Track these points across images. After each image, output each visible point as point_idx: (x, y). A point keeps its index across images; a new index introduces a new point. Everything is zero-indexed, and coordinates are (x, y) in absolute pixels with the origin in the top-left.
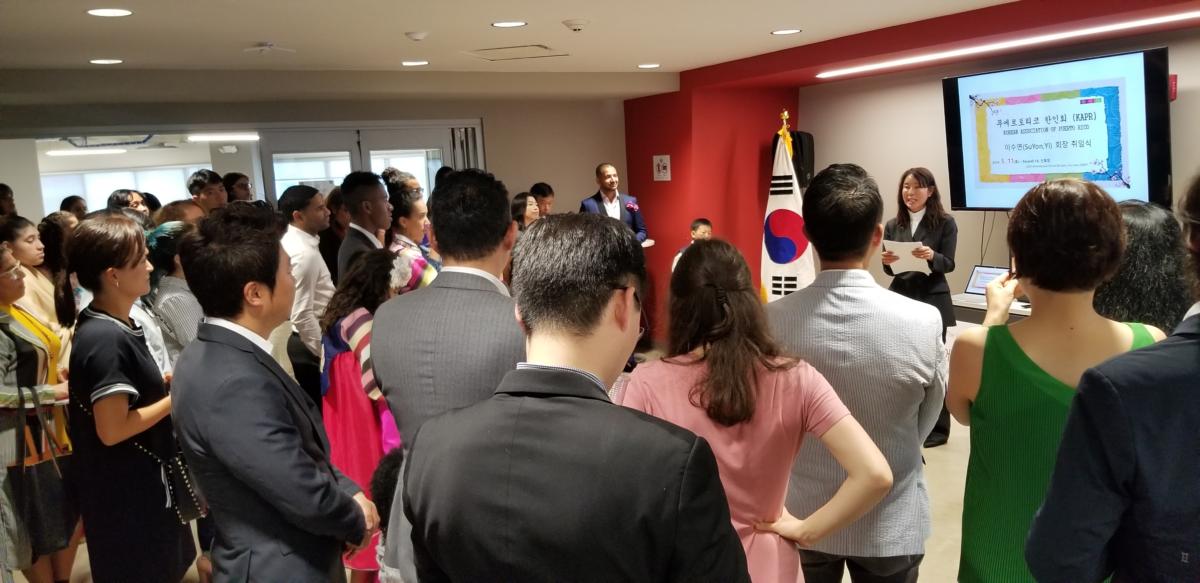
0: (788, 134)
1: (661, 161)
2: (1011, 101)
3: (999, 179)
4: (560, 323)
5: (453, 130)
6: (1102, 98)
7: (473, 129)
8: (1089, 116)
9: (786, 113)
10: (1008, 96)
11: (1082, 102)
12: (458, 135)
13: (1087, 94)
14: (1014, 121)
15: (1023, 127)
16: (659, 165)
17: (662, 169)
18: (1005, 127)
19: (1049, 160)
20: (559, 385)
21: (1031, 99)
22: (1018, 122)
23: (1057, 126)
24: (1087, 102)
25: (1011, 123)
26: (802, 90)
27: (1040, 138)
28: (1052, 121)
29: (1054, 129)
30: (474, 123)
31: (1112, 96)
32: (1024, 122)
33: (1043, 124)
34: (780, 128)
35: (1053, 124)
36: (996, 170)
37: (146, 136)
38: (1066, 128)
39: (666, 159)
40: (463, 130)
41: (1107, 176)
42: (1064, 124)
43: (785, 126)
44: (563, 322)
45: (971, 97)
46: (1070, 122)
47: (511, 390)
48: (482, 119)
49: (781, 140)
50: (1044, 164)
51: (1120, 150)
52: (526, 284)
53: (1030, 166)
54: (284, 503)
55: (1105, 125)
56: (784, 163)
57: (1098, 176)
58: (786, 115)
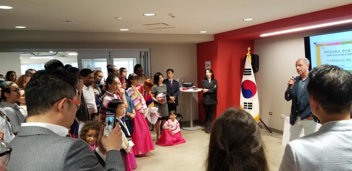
2: (329, 44)
10: (328, 43)
12: (142, 54)
14: (330, 52)
16: (207, 64)
18: (327, 54)
21: (337, 44)
26: (255, 41)
27: (340, 58)
30: (148, 50)
32: (334, 52)
33: (341, 53)
35: (345, 52)
40: (144, 52)
42: (349, 53)
43: (249, 52)
45: (314, 43)
49: (247, 57)
56: (248, 65)
58: (249, 49)
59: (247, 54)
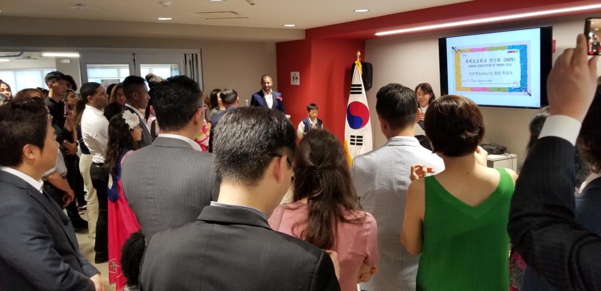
0: (360, 64)
1: (295, 74)
2: (473, 50)
3: (466, 89)
5: (185, 55)
6: (519, 50)
8: (512, 59)
9: (359, 53)
10: (471, 48)
11: (508, 52)
12: (188, 57)
13: (511, 48)
15: (478, 64)
16: (293, 77)
17: (295, 79)
18: (469, 63)
19: (491, 81)
21: (483, 50)
22: (476, 61)
23: (496, 64)
24: (511, 52)
25: (472, 61)
26: (367, 41)
27: (486, 70)
28: (493, 61)
30: (197, 51)
31: (523, 50)
32: (479, 61)
33: (488, 62)
36: (464, 85)
37: (20, 53)
38: (499, 65)
39: (298, 74)
40: (191, 55)
41: (520, 90)
43: (358, 59)
45: (452, 48)
46: (502, 62)
47: (206, 219)
48: (201, 50)
49: (356, 66)
50: (488, 82)
51: (527, 76)
53: (481, 84)
55: (520, 65)
56: (358, 78)
57: (515, 89)
59: (356, 62)
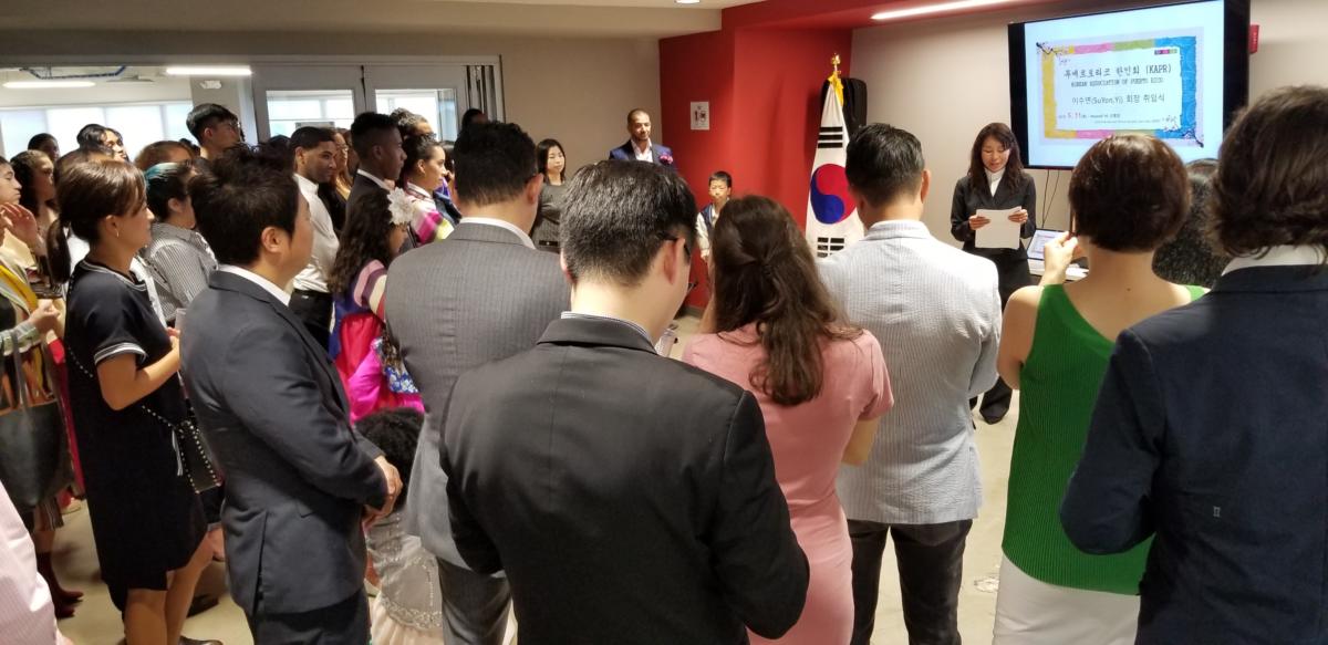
0: (839, 82)
1: (699, 108)
2: (1081, 50)
3: (1066, 135)
4: (608, 273)
5: (468, 68)
6: (1178, 49)
7: (491, 67)
8: (1164, 68)
9: (837, 58)
10: (1077, 44)
11: (1156, 53)
12: (473, 73)
13: (1163, 45)
14: (1083, 72)
15: (1093, 79)
16: (696, 113)
17: (700, 117)
18: (1073, 79)
19: (1118, 116)
20: (605, 336)
21: (1103, 48)
22: (1087, 73)
23: (1129, 78)
24: (1162, 52)
25: (1079, 74)
26: (854, 32)
27: (1109, 91)
28: (1124, 74)
29: (1126, 81)
30: (493, 60)
31: (1188, 46)
32: (1094, 73)
33: (1114, 76)
34: (831, 74)
35: (1124, 76)
36: (1062, 125)
37: (119, 67)
38: (1138, 81)
39: (705, 106)
40: (479, 68)
41: (1180, 134)
42: (1135, 76)
43: (836, 72)
44: (611, 271)
45: (1038, 45)
46: (1143, 74)
47: (556, 339)
48: (500, 57)
49: (831, 87)
50: (1113, 119)
51: (1194, 106)
52: (572, 232)
53: (1097, 122)
54: (304, 462)
55: (1180, 79)
56: (834, 115)
57: (1170, 133)
58: (837, 60)
59: (831, 79)
